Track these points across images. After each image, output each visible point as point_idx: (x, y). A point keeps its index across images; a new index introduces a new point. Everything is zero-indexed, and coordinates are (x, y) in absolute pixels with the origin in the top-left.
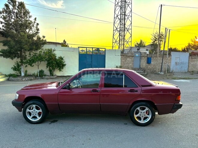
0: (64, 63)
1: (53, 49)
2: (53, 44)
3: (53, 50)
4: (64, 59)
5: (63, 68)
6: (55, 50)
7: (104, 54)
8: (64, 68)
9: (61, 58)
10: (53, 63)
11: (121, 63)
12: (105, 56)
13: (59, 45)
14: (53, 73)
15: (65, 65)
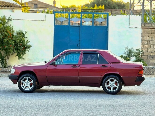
0: (28, 44)
1: (7, 17)
2: (6, 8)
3: (8, 19)
4: (26, 36)
5: (25, 53)
6: (11, 19)
7: (106, 25)
8: (27, 52)
9: (21, 35)
10: (10, 44)
11: (143, 44)
12: (106, 29)
13: (18, 10)
14: (6, 62)
15: (29, 47)
